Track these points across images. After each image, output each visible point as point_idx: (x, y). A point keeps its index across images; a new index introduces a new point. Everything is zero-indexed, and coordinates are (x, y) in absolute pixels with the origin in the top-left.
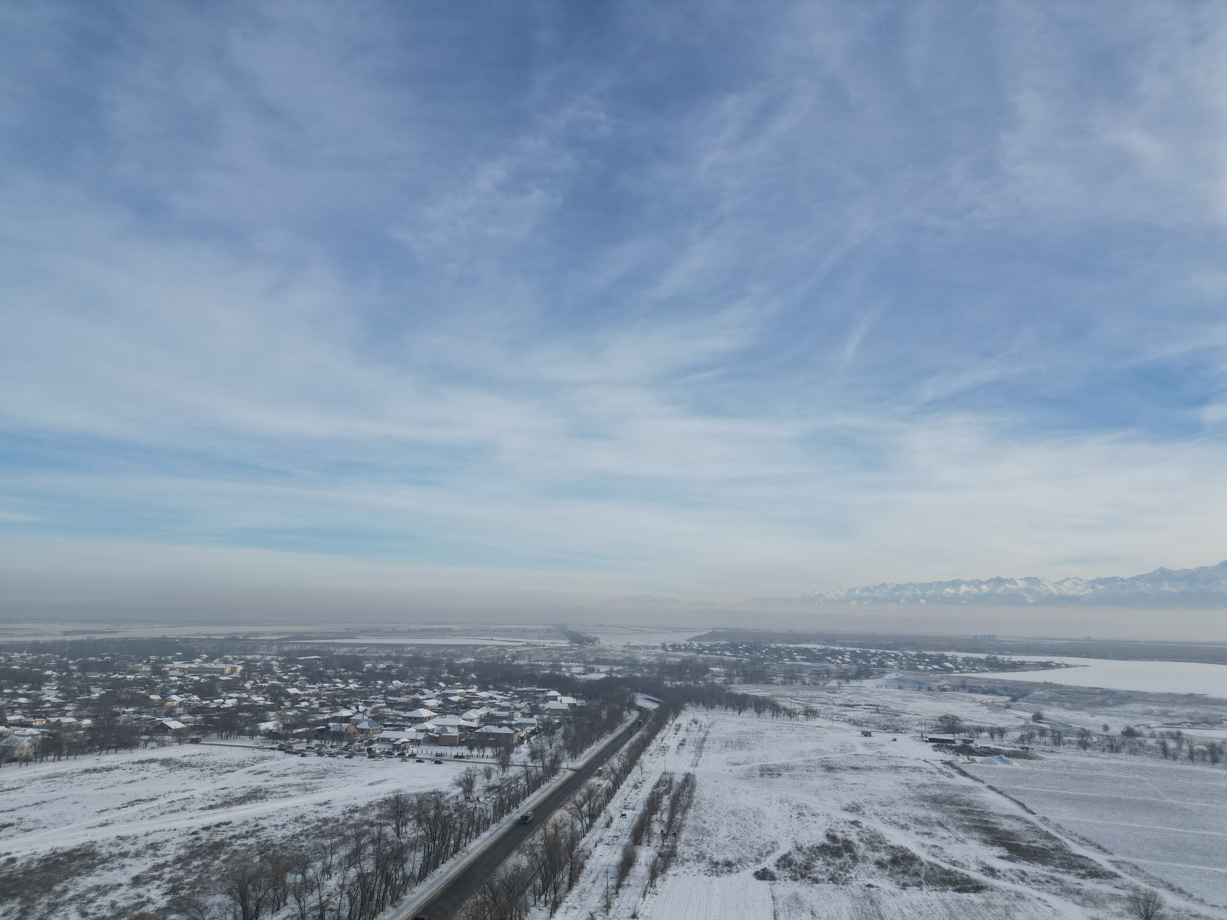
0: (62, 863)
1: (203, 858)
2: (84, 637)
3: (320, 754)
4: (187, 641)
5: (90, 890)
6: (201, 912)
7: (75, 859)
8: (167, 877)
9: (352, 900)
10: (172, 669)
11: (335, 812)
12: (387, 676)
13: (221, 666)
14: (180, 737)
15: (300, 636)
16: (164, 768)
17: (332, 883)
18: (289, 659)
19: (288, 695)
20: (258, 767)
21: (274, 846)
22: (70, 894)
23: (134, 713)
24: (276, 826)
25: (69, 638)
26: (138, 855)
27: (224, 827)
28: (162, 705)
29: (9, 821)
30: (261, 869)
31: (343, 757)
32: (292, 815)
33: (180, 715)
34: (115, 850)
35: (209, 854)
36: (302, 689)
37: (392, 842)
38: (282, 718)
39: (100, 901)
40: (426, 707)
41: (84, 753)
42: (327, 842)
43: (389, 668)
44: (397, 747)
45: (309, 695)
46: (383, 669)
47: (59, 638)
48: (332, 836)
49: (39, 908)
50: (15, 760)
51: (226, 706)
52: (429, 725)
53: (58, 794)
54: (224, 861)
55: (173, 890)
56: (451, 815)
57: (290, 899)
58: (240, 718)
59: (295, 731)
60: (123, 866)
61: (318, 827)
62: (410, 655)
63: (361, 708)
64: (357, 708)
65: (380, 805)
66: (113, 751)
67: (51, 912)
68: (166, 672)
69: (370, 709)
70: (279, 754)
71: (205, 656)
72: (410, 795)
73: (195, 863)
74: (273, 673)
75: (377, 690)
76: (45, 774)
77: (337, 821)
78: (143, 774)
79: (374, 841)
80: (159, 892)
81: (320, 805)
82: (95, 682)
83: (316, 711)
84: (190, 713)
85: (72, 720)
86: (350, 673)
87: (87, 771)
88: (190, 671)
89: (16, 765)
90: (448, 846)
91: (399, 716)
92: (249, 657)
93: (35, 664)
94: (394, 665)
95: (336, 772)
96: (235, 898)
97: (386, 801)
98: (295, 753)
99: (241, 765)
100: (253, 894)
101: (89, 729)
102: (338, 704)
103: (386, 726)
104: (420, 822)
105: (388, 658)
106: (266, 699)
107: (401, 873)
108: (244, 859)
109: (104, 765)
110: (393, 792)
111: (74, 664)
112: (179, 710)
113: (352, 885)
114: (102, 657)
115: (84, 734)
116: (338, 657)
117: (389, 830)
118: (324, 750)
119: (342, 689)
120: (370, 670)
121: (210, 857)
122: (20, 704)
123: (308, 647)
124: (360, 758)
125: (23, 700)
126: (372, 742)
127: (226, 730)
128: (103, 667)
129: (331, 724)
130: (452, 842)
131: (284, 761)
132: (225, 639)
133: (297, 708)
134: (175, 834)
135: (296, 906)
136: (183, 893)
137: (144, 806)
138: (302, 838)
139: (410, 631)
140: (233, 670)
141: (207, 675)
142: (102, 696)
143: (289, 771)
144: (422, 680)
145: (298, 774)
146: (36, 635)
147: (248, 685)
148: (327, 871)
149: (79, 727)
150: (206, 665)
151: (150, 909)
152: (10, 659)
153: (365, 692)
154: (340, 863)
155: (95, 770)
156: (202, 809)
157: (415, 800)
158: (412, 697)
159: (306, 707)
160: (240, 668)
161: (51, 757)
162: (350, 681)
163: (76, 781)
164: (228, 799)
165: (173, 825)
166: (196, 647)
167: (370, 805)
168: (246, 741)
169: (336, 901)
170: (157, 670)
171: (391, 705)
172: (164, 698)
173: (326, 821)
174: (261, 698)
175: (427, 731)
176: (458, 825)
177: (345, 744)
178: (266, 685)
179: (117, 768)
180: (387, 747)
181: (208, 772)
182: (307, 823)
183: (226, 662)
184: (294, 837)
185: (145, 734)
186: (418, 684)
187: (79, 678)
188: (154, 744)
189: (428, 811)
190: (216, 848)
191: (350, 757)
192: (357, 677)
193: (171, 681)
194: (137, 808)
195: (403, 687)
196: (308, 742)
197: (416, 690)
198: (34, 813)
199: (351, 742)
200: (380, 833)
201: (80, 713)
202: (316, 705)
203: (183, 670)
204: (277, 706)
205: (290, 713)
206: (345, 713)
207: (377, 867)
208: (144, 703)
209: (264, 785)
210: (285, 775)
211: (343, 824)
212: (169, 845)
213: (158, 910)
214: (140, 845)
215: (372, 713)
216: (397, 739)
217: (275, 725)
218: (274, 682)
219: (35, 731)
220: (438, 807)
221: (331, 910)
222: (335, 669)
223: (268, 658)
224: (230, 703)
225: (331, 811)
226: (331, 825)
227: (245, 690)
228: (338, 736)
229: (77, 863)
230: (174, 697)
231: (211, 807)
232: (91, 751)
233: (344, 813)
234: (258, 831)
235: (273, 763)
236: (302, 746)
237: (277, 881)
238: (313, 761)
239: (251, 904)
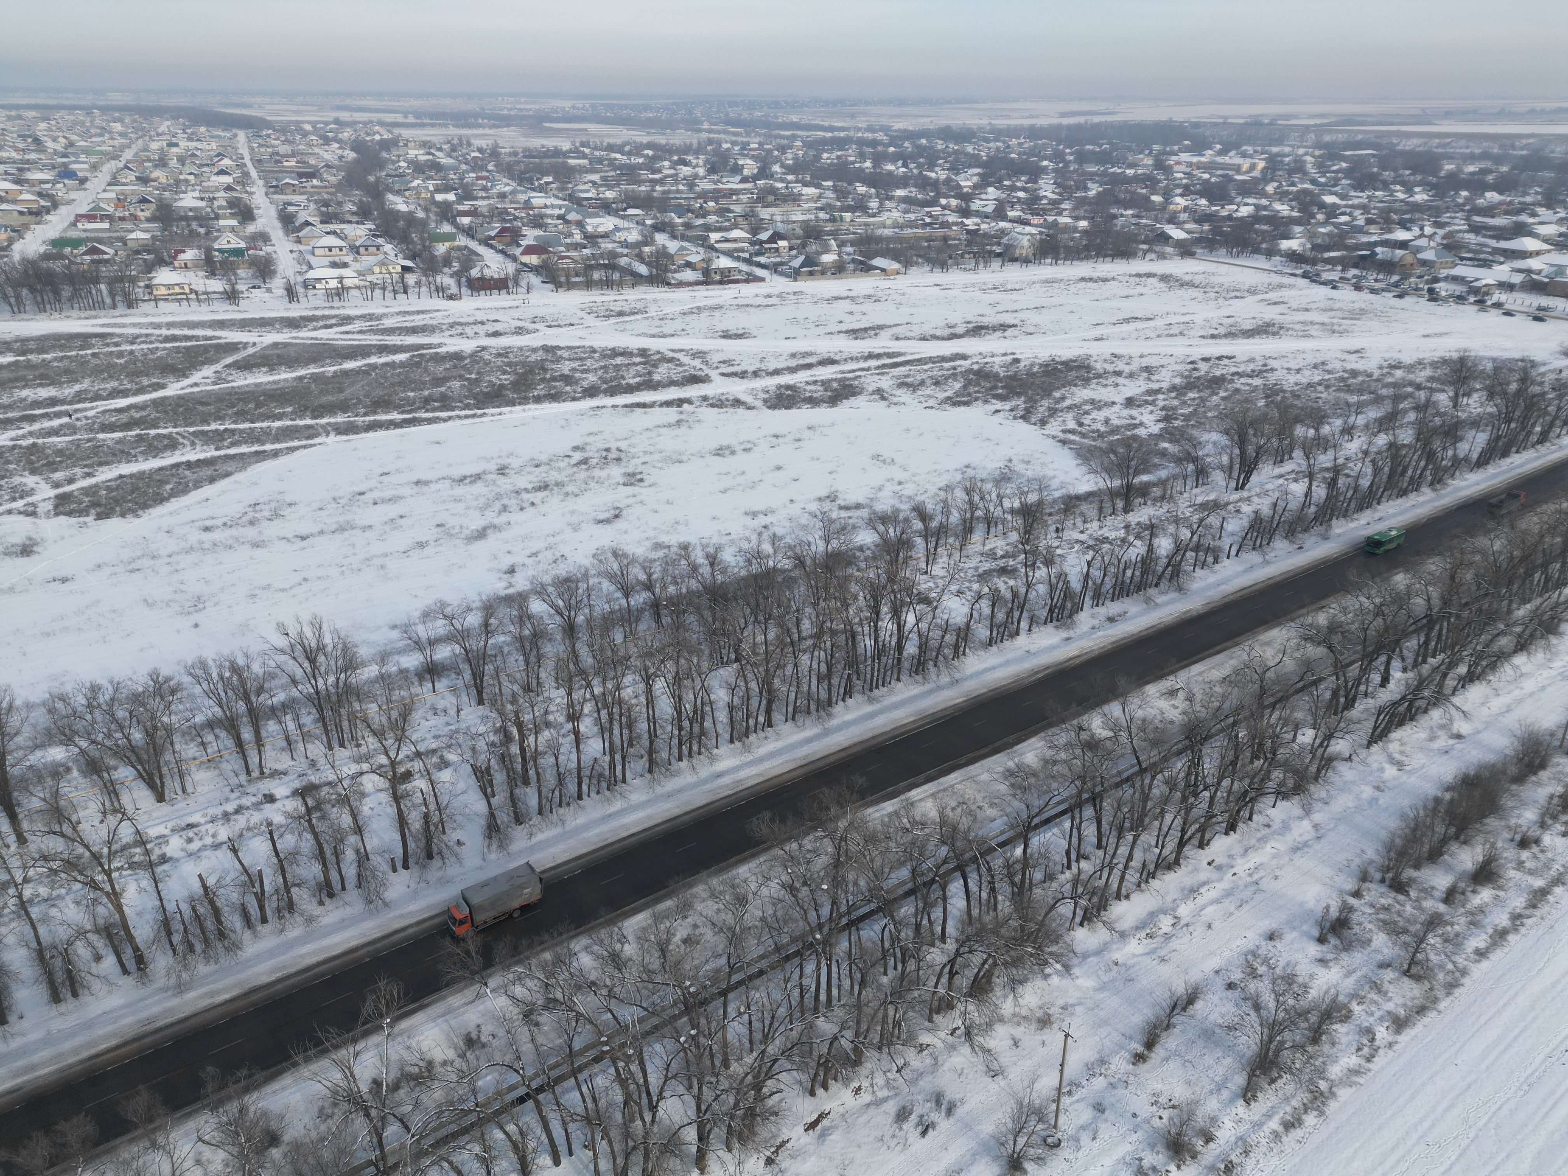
0: (1060, 371)
1: (1199, 391)
2: (1081, 120)
3: (1358, 288)
4: (1196, 125)
5: (1086, 402)
6: (1195, 446)
7: (1071, 369)
8: (1161, 404)
9: (1377, 471)
10: (1178, 163)
11: (1370, 364)
12: (1477, 185)
13: (1238, 160)
14: (1185, 250)
15: (1349, 120)
16: (1163, 285)
17: (1353, 447)
18: (1331, 153)
19: (1322, 206)
20: (1273, 296)
21: (1284, 391)
22: (1068, 403)
23: (1133, 216)
24: (1289, 369)
25: (1066, 121)
26: (1131, 376)
27: (1226, 361)
28: (1164, 208)
29: (1012, 322)
30: (1266, 414)
31: (1391, 295)
32: (1311, 359)
33: (1184, 222)
34: (1110, 368)
35: (1207, 388)
36: (1343, 197)
37: (1445, 414)
38: (1311, 236)
39: (1095, 414)
40: (1535, 236)
41: (1080, 259)
42: (1353, 399)
43: (1484, 172)
44: (1475, 291)
45: (1352, 206)
46: (1473, 174)
47: (1055, 121)
48: (1360, 392)
49: (1041, 409)
50: (1015, 260)
51: (1239, 214)
52: (1534, 263)
53: (1055, 301)
54: (1224, 399)
55: (1167, 419)
56: (1543, 394)
57: (1298, 453)
58: (1257, 232)
59: (1327, 255)
60: (1117, 385)
61: (1343, 379)
62: (1524, 152)
63: (1428, 230)
64: (1422, 229)
65: (1434, 365)
66: (1109, 259)
67: (1051, 416)
68: (1171, 167)
69: (1441, 232)
70: (1303, 282)
71: (1218, 147)
72: (1483, 358)
73: (1191, 395)
74: (1305, 173)
75: (1458, 205)
76: (1043, 278)
77: (1370, 375)
78: (1140, 289)
79: (1417, 408)
80: (1153, 417)
81: (1350, 352)
82: (1092, 176)
83: (1360, 230)
84: (1196, 221)
85: (1068, 220)
86: (1419, 178)
87: (1083, 279)
88: (1199, 166)
89: (1017, 265)
90: (1529, 433)
91: (1486, 246)
92: (1275, 150)
93: (1032, 152)
94: (1494, 167)
95: (1377, 315)
96: (1232, 440)
97: (1445, 362)
98: (1324, 283)
99: (1252, 291)
100: (1254, 440)
101: (1085, 232)
102: (1393, 222)
103: (1462, 259)
104: (1491, 395)
105: (1485, 156)
106: (1292, 209)
107: (1450, 453)
108: (1247, 401)
109: (1101, 275)
110: (1457, 351)
111: (1071, 154)
112: (1184, 216)
113: (1379, 453)
114: (1100, 146)
115: (1081, 238)
116: (1403, 153)
117: (1443, 399)
118: (1364, 283)
119: (1402, 201)
120: (1451, 175)
121: (1208, 391)
122: (1019, 198)
123: (1359, 137)
124: (1414, 299)
125: (1021, 194)
126: (1436, 280)
127: (1237, 246)
128: (1102, 158)
129: (1378, 250)
130: (1538, 429)
131: (1307, 292)
132: (1246, 124)
133: (1333, 224)
134: (1172, 360)
135: (1304, 463)
136: (1177, 423)
137: (1140, 325)
138: (1320, 388)
139: (1532, 111)
140: (1253, 167)
141: (1219, 172)
142: (1099, 193)
143: (1313, 306)
144: (1537, 193)
145: (1325, 310)
146: (1031, 117)
147: (1270, 188)
148: (1348, 431)
149: (1075, 229)
150: (1219, 159)
151: (1142, 432)
152: (1008, 147)
153: (1437, 208)
154: (1367, 426)
155: (1091, 279)
156: (1203, 337)
157: (1489, 366)
158: (1514, 218)
159: (1345, 224)
160: (1261, 165)
161: (1049, 261)
162: (1417, 189)
163: (1073, 289)
164: (1233, 330)
165: (1170, 351)
166: (1208, 133)
167: (1420, 362)
168: (1260, 262)
169: (1355, 468)
170: (1160, 165)
171: (1475, 229)
172: (1167, 199)
173: (1354, 373)
174: (1286, 207)
175: (1529, 271)
176: (1552, 409)
177: (1395, 278)
178: (1295, 189)
179: (1113, 279)
180: (1459, 289)
181: (1213, 295)
182: (1329, 372)
183: (1244, 155)
184: (1310, 385)
185: (1144, 242)
186: (1528, 199)
187: (1075, 171)
188: (1153, 256)
189: (1508, 384)
190: (1216, 383)
191: (1400, 296)
192: (1428, 184)
193: (1175, 179)
194: (1132, 326)
195: (1501, 203)
196: (1343, 270)
197: (1523, 209)
198: (1033, 318)
199: (1405, 277)
200: (1428, 400)
201: (1077, 213)
202: (1361, 222)
203: (1190, 164)
204: (1306, 219)
205: (1322, 230)
206: (1401, 235)
207: (1418, 440)
208: (1144, 204)
209: (1279, 319)
210: (1307, 310)
211: (1378, 380)
212: (1164, 370)
213: (1150, 435)
214: (1135, 366)
215: (1444, 238)
216: (1477, 280)
217: (1301, 245)
218: (1306, 186)
219: (1033, 230)
220: (1525, 380)
221: (1348, 476)
222: (1395, 170)
223: (1301, 151)
224: (1245, 211)
225: (1363, 362)
226: (1360, 378)
227: (1265, 195)
228: (1388, 267)
229: (1074, 373)
230: (1178, 200)
231: (1213, 337)
232: (1087, 258)
233: (1381, 368)
234: (1266, 371)
235: (1293, 292)
236: (1335, 275)
237: (1284, 429)
238: (1346, 296)
239: (1251, 450)
